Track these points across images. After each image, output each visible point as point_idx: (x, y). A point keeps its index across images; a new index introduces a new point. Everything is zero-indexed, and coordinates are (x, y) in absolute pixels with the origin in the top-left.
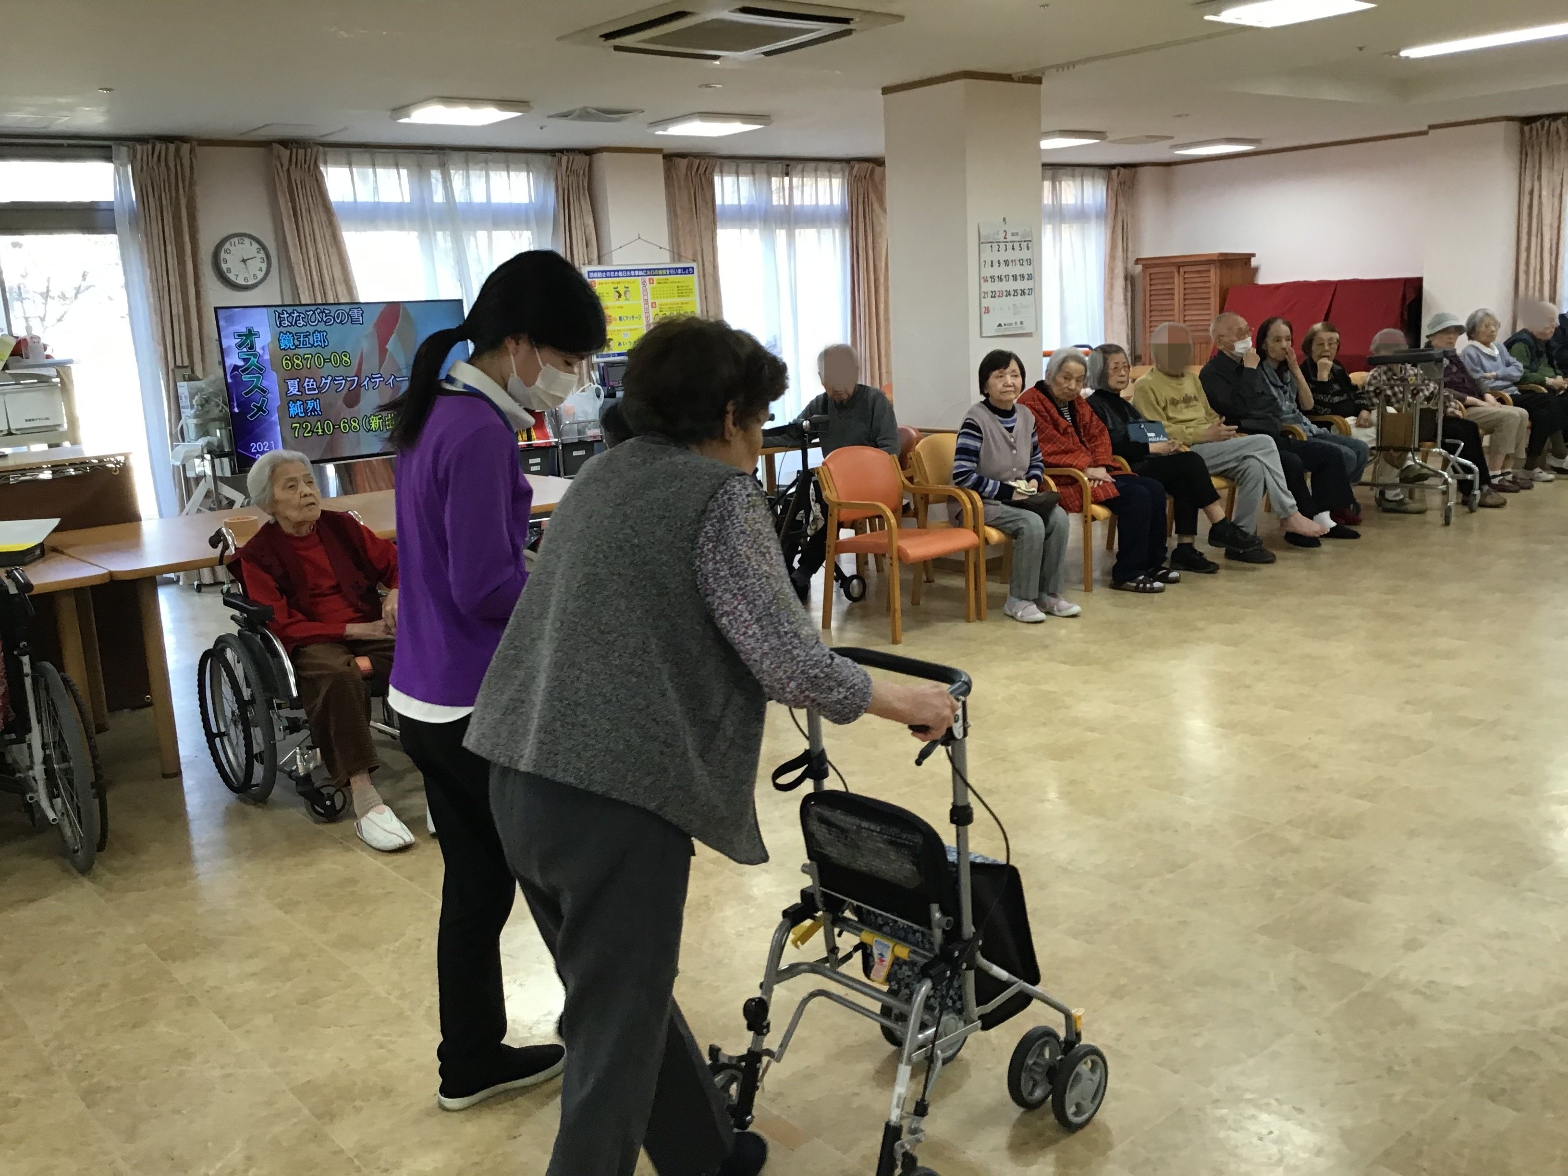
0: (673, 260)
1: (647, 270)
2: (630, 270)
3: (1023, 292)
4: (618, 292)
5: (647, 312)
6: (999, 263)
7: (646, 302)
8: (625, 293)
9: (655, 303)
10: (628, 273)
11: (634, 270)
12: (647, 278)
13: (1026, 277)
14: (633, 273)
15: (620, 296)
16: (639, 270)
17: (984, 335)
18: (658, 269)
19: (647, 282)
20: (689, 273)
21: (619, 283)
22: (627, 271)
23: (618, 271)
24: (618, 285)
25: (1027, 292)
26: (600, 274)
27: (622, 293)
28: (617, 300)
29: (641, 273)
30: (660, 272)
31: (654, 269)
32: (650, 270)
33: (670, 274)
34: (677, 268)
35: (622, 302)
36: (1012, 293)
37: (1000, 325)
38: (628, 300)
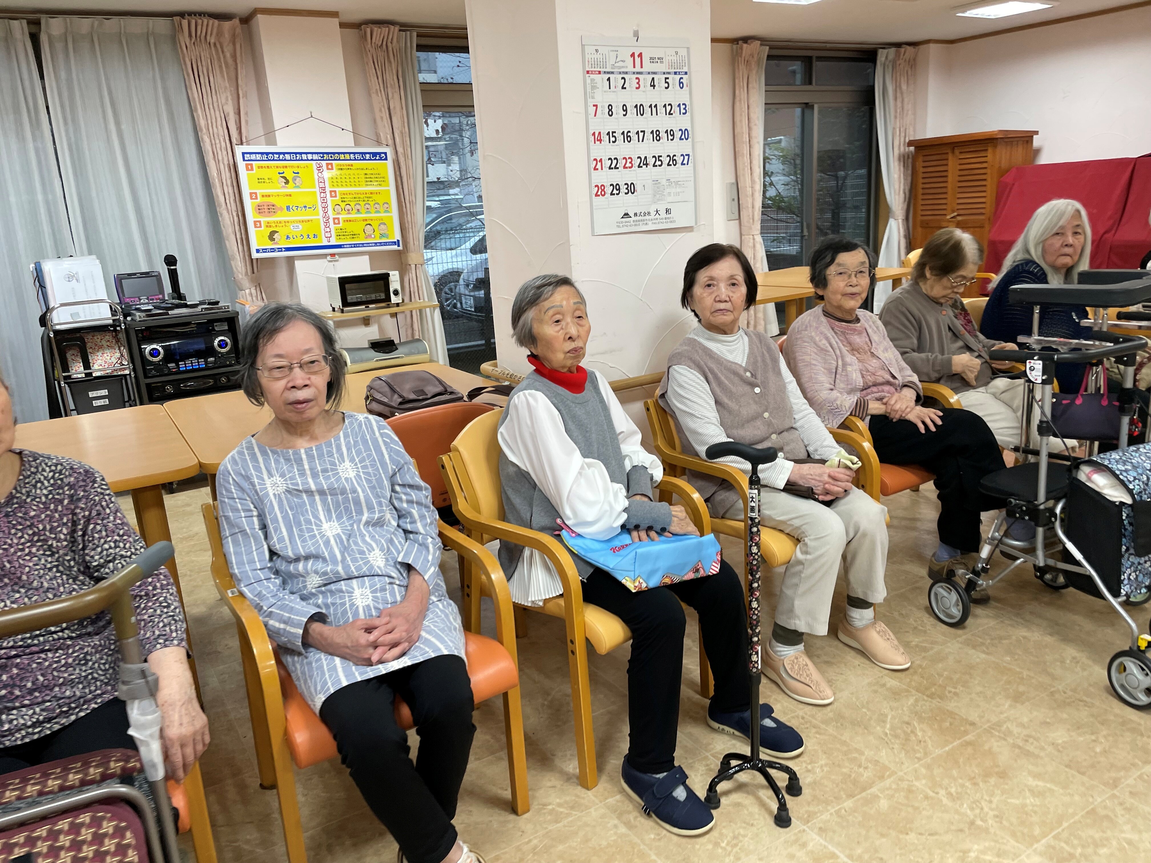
0: (357, 144)
1: (323, 153)
2: (301, 153)
3: (673, 161)
4: (284, 178)
5: (324, 201)
6: (625, 109)
7: (323, 190)
8: (294, 179)
9: (335, 192)
10: (297, 156)
11: (306, 153)
12: (324, 163)
13: (678, 134)
14: (304, 157)
15: (287, 182)
16: (312, 153)
17: (597, 231)
18: (339, 153)
19: (325, 167)
20: (381, 159)
21: (286, 167)
22: (296, 153)
23: (284, 154)
24: (285, 170)
25: (679, 160)
26: (259, 157)
27: (290, 179)
28: (283, 187)
29: (315, 157)
30: (342, 157)
31: (334, 153)
32: (328, 153)
33: (355, 160)
34: (365, 153)
35: (290, 189)
36: (651, 161)
37: (626, 214)
38: (298, 187)
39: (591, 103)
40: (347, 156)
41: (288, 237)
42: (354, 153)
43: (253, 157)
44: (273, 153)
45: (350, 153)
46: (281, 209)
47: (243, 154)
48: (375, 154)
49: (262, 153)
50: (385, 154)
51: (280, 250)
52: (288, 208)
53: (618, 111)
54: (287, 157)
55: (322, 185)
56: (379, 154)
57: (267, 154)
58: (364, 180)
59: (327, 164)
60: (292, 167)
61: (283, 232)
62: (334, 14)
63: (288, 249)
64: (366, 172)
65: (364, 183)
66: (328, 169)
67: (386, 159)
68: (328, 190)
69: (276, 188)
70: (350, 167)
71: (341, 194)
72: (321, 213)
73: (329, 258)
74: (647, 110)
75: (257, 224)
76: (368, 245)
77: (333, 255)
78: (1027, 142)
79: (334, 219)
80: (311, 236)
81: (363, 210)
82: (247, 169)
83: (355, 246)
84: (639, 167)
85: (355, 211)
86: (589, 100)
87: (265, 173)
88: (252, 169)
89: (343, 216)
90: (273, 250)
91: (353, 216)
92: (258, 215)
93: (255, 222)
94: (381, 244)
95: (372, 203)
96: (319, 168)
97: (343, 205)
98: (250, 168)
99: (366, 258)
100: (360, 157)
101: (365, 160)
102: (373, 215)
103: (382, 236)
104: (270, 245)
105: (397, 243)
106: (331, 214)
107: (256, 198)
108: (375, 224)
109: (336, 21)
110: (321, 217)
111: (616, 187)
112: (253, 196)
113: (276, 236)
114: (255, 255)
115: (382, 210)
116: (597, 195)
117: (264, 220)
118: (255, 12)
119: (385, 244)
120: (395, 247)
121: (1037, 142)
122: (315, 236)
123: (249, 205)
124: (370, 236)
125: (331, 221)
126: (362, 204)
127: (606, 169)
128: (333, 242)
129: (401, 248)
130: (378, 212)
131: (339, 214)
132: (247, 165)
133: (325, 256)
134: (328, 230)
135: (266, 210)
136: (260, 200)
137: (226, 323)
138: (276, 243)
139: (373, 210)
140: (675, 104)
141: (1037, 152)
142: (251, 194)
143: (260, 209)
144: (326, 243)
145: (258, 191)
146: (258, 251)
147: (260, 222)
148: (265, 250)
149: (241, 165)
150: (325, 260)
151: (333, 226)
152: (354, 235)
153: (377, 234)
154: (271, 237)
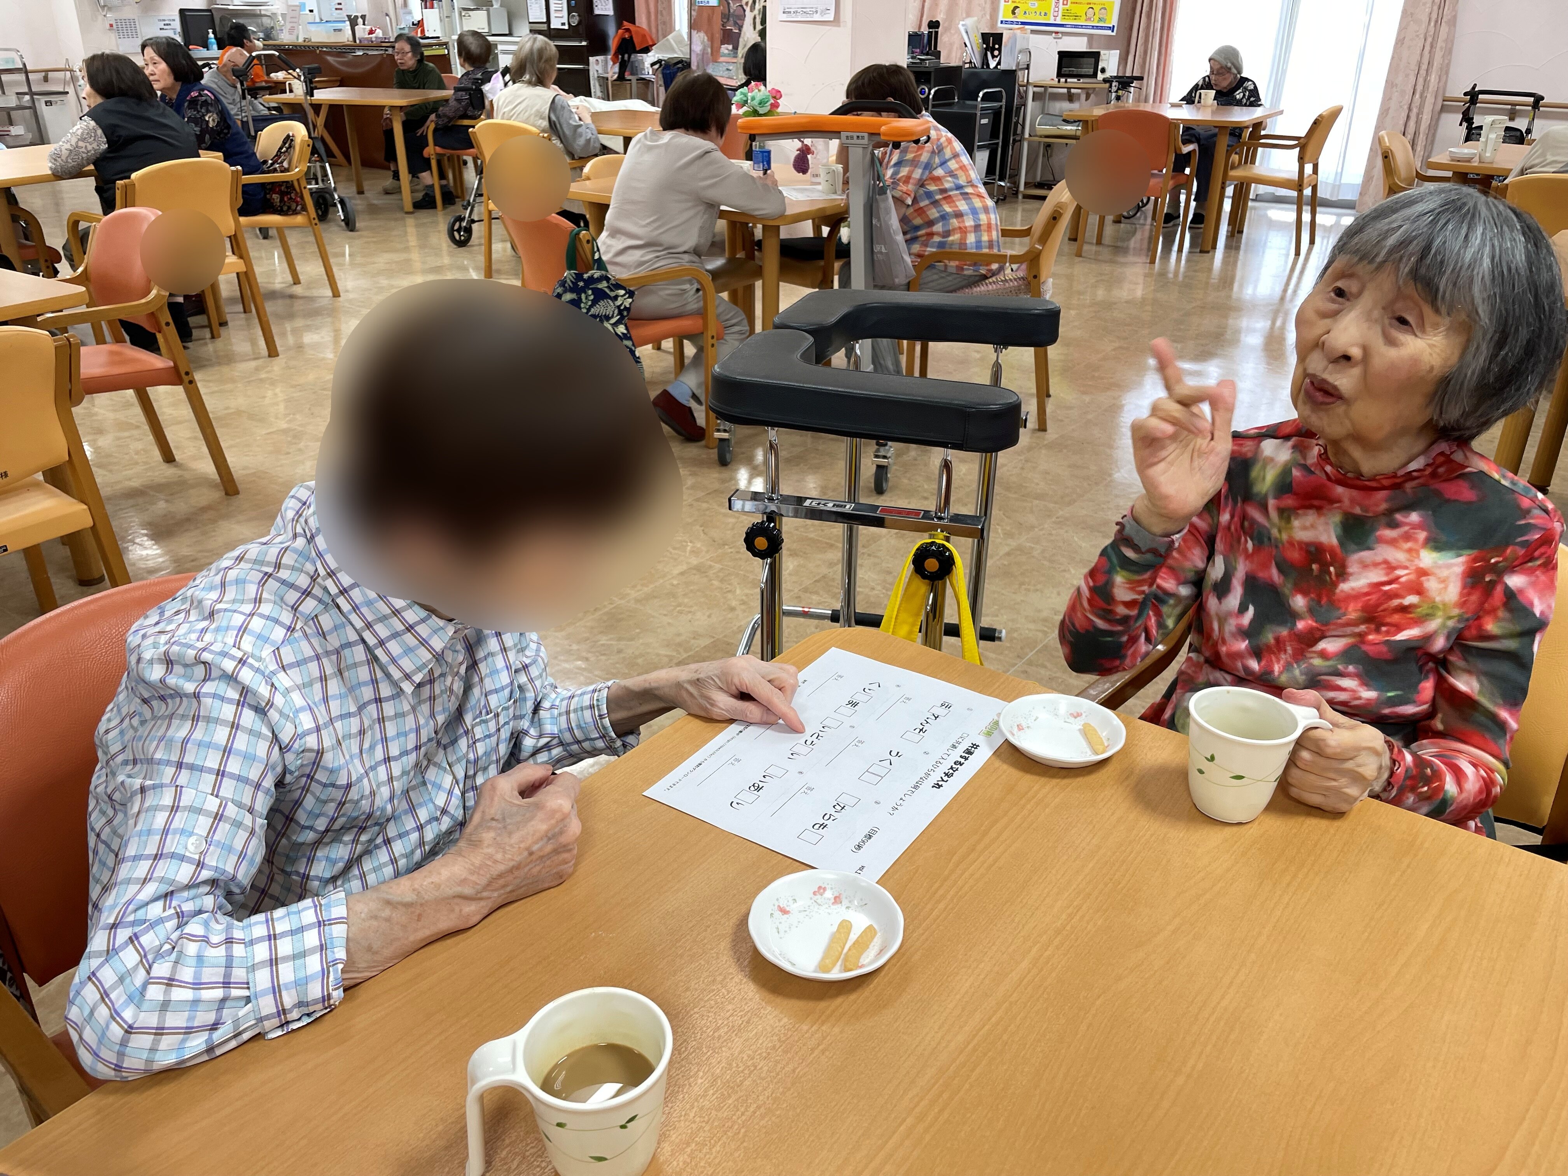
41: (1025, 13)
51: (1017, 23)
61: (1022, 8)
63: (1022, 23)
73: (1053, 34)
76: (1086, 27)
77: (1057, 33)
80: (1043, 14)
83: (1076, 26)
90: (1012, 23)
94: (1097, 28)
99: (1085, 39)
103: (1100, 20)
104: (1010, 18)
108: (1097, 8)
113: (1016, 11)
119: (1102, 28)
122: (1046, 14)
124: (1089, 19)
128: (1059, 21)
129: (1115, 33)
133: (1050, 33)
134: (1056, 10)
138: (1015, 17)
144: (1052, 21)
146: (1001, 22)
148: (1006, 22)
150: (1049, 36)
151: (1061, 6)
152: (1076, 17)
153: (1096, 18)
154: (1013, 13)
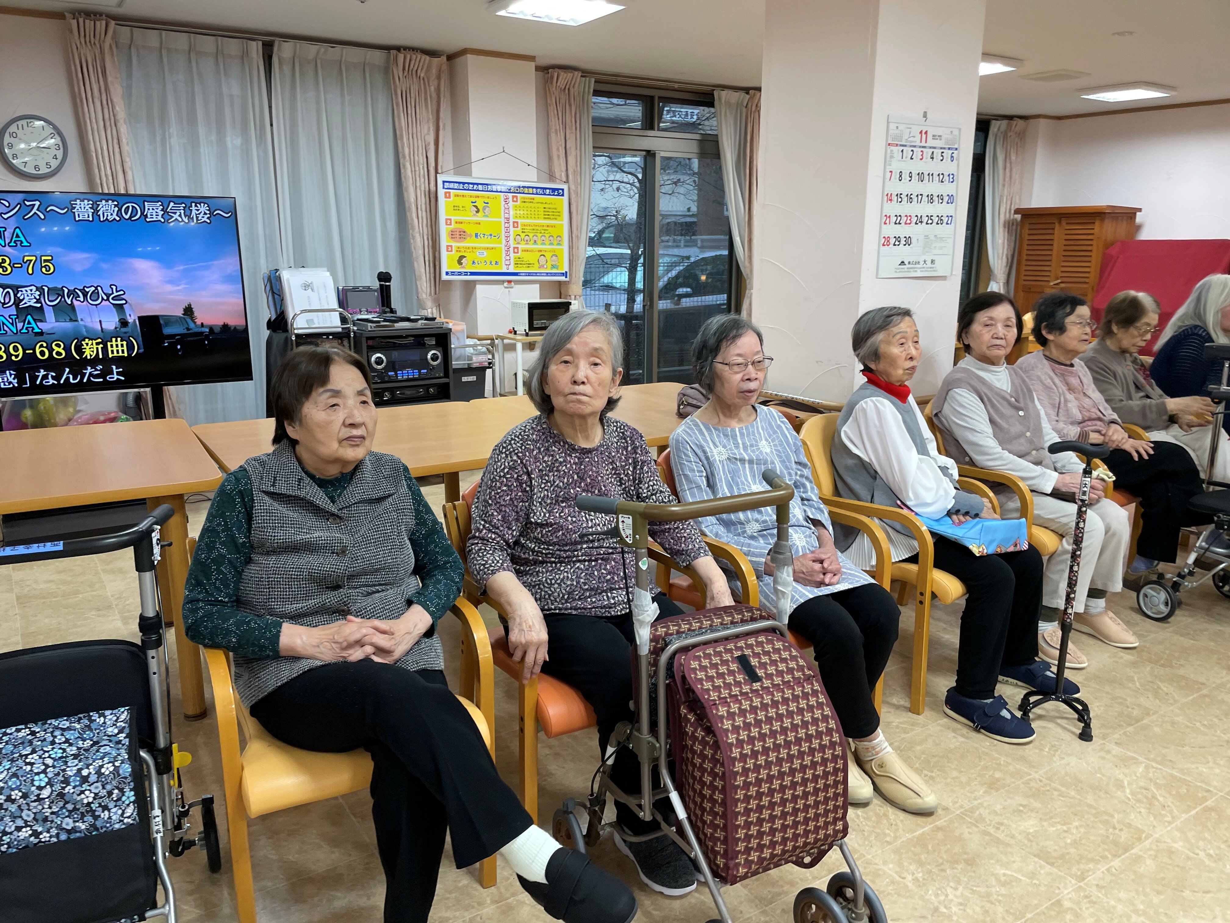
0: (541, 179)
1: (511, 186)
3: (940, 221)
4: (476, 207)
5: (507, 231)
6: (911, 175)
7: (508, 220)
8: (484, 208)
9: (517, 223)
10: (488, 187)
13: (946, 199)
15: (478, 211)
17: (881, 275)
18: (524, 187)
19: (511, 199)
20: (558, 195)
22: (487, 185)
23: (478, 184)
24: (477, 199)
25: (945, 219)
26: (456, 186)
27: (480, 208)
28: (474, 215)
30: (526, 190)
31: (520, 187)
32: (514, 187)
33: (537, 194)
34: (546, 188)
36: (925, 219)
37: (903, 262)
38: (487, 216)
39: (888, 170)
40: (531, 190)
41: (474, 262)
42: (537, 188)
43: (452, 186)
44: (469, 183)
45: (533, 188)
46: (471, 236)
47: (444, 182)
48: (554, 190)
49: (459, 183)
50: (563, 190)
51: (466, 274)
52: (476, 235)
53: (905, 176)
54: (480, 187)
55: (507, 216)
56: (558, 189)
57: (464, 183)
58: (542, 213)
59: (513, 197)
60: (483, 197)
61: (470, 257)
62: (532, 58)
63: (472, 274)
64: (546, 206)
65: (542, 216)
66: (513, 201)
67: (563, 195)
68: (511, 221)
69: (469, 216)
70: (532, 201)
71: (522, 225)
72: (504, 242)
73: (506, 284)
74: (926, 177)
75: (449, 248)
76: (541, 274)
77: (509, 282)
78: (1131, 218)
79: (514, 248)
80: (494, 263)
81: (539, 242)
82: (446, 197)
83: (529, 274)
84: (916, 224)
85: (532, 242)
86: (888, 167)
87: (459, 201)
88: (449, 197)
89: (522, 246)
90: (460, 274)
91: (530, 246)
92: (450, 240)
93: (448, 246)
95: (547, 236)
96: (506, 200)
97: (523, 235)
98: (447, 196)
99: (538, 286)
100: (541, 192)
101: (545, 194)
102: (547, 247)
103: (553, 266)
104: (458, 269)
105: (565, 274)
106: (512, 244)
107: (451, 224)
108: (548, 255)
109: (532, 65)
110: (503, 246)
111: (898, 239)
112: (448, 222)
113: (464, 261)
114: (444, 277)
115: (555, 243)
116: (884, 245)
117: (455, 244)
118: (464, 52)
119: (555, 274)
120: (563, 278)
121: (1139, 218)
122: (496, 263)
123: (444, 231)
124: (542, 267)
125: (511, 249)
126: (539, 235)
127: (892, 224)
128: (511, 270)
129: (567, 279)
130: (551, 244)
131: (518, 243)
132: (446, 193)
133: (503, 282)
134: (508, 258)
135: (458, 236)
136: (454, 226)
137: (434, 339)
138: (463, 267)
139: (547, 242)
140: (946, 174)
141: (1139, 228)
142: (447, 219)
143: (453, 235)
144: (504, 270)
145: (453, 218)
146: (447, 273)
147: (451, 246)
148: (453, 273)
149: (441, 192)
150: (502, 286)
151: (512, 255)
152: (529, 265)
153: (549, 264)
154: (460, 261)
